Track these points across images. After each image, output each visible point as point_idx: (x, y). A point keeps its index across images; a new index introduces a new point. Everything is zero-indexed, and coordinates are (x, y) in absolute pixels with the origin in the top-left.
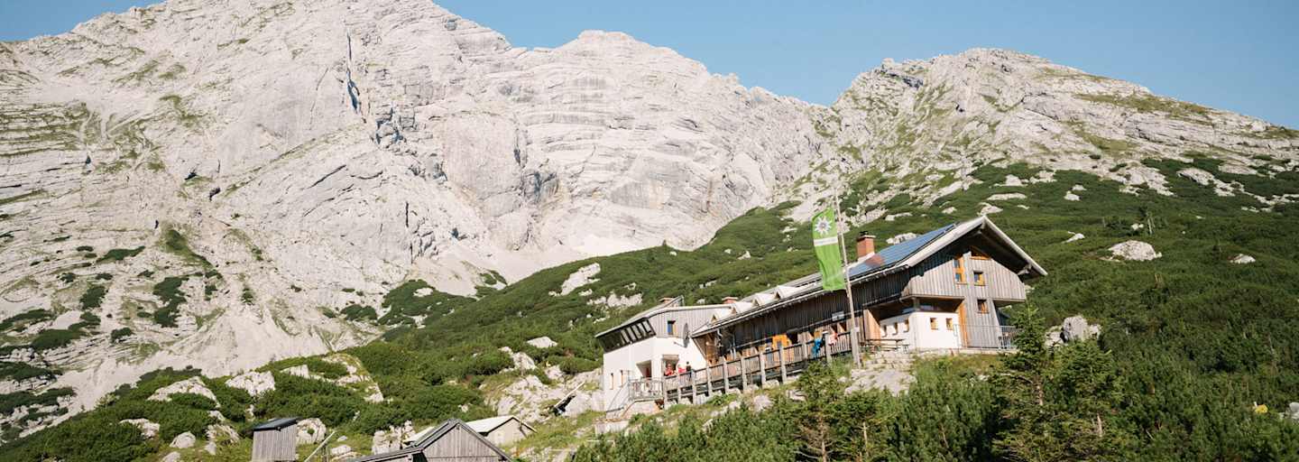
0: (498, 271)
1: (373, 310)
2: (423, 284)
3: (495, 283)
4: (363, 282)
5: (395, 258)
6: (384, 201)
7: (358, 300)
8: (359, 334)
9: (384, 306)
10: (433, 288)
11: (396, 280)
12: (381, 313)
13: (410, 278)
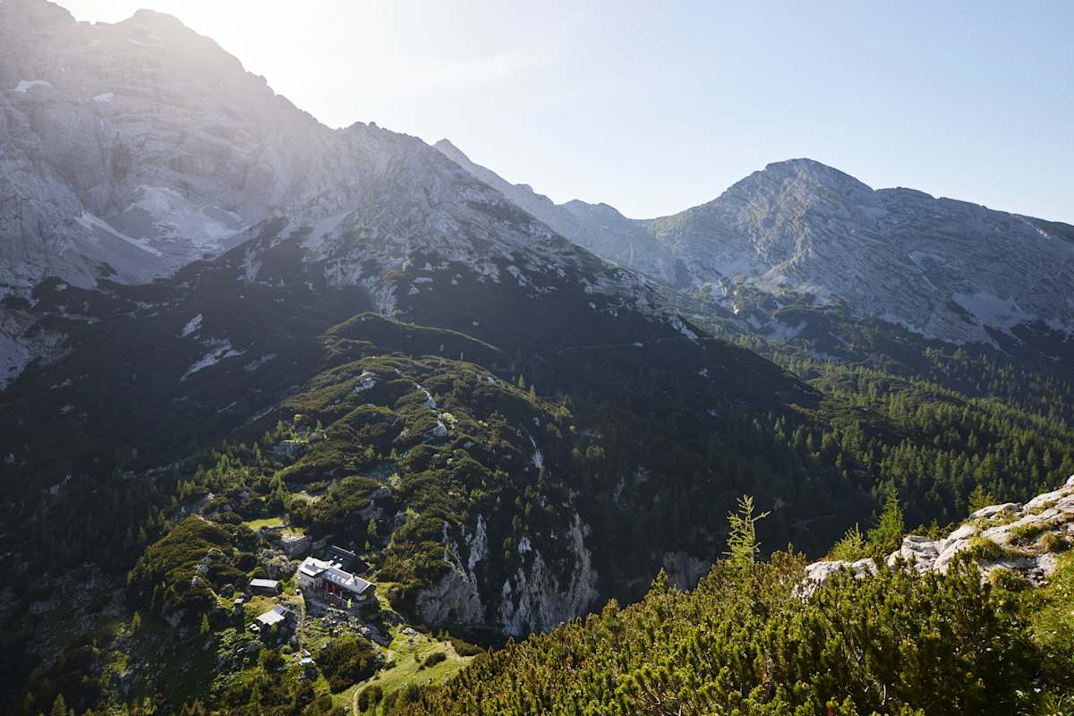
0: (108, 262)
1: (27, 301)
2: (60, 281)
3: (108, 275)
4: (14, 279)
5: (35, 260)
6: (21, 219)
7: (12, 293)
8: (20, 319)
9: (34, 297)
10: (67, 283)
11: (38, 275)
12: (33, 303)
13: (49, 275)
